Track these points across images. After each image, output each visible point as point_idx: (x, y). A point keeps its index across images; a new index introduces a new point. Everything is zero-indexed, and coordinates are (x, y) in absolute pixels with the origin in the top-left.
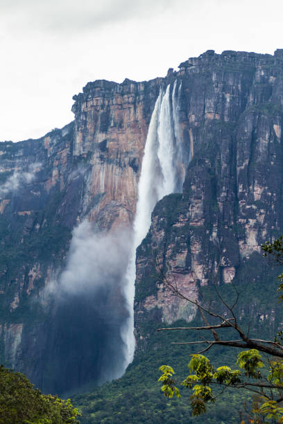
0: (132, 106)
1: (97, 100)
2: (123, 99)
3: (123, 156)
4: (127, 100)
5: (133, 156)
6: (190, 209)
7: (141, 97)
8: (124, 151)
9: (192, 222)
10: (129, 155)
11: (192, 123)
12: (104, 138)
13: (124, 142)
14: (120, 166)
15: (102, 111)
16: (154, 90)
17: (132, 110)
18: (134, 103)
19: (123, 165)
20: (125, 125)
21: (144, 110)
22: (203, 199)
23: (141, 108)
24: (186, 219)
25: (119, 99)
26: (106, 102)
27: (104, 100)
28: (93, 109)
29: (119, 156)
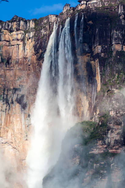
0: (21, 43)
2: (12, 36)
3: (11, 92)
4: (15, 36)
5: (21, 93)
6: (109, 136)
7: (32, 34)
8: (12, 88)
9: (112, 149)
10: (17, 92)
11: (98, 54)
13: (11, 79)
14: (7, 102)
16: (47, 27)
17: (21, 47)
18: (23, 40)
19: (10, 102)
21: (35, 47)
22: (123, 125)
23: (31, 45)
24: (105, 146)
25: (7, 36)
29: (6, 93)
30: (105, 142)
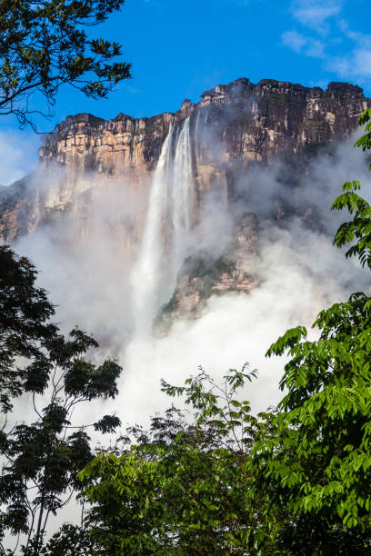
0: (128, 148)
1: (80, 138)
2: (116, 138)
4: (120, 140)
6: (237, 268)
7: (141, 137)
8: (115, 205)
9: (240, 283)
11: (225, 163)
12: (89, 187)
15: (86, 152)
16: (161, 128)
17: (127, 153)
18: (130, 144)
20: (116, 171)
21: (145, 153)
23: (141, 150)
24: (232, 280)
25: (109, 139)
26: (93, 142)
27: (89, 139)
28: (74, 149)
30: (231, 275)
